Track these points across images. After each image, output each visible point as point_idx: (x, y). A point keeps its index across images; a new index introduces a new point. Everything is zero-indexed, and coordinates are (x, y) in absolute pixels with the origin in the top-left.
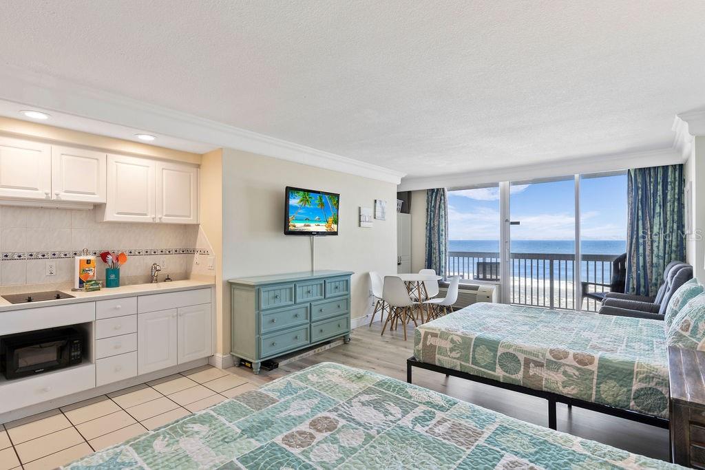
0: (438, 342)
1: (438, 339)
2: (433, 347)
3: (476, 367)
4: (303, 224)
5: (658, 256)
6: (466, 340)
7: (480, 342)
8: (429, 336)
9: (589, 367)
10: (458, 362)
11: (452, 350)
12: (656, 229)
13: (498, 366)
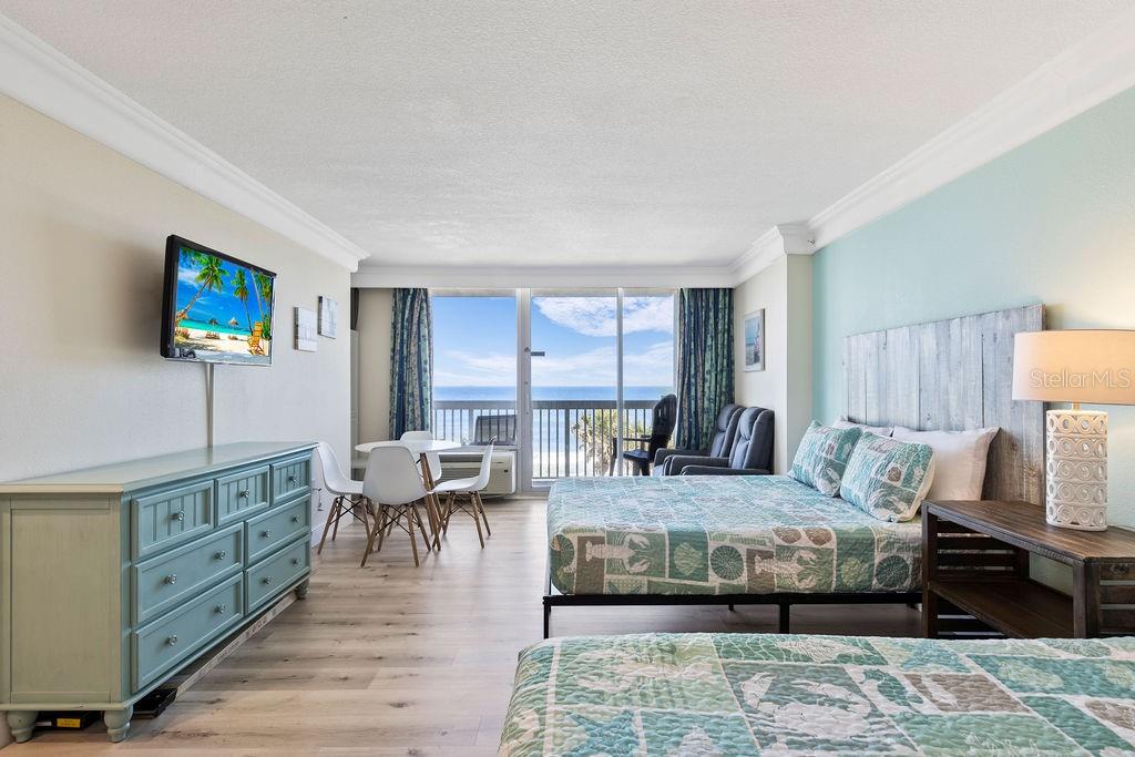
0: (605, 552)
1: (606, 547)
2: (598, 562)
3: (677, 581)
4: (203, 333)
5: (709, 399)
6: (655, 540)
7: (677, 538)
8: (589, 545)
9: (827, 545)
10: (645, 580)
11: (632, 561)
12: (707, 367)
13: (711, 572)
